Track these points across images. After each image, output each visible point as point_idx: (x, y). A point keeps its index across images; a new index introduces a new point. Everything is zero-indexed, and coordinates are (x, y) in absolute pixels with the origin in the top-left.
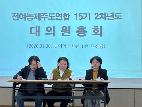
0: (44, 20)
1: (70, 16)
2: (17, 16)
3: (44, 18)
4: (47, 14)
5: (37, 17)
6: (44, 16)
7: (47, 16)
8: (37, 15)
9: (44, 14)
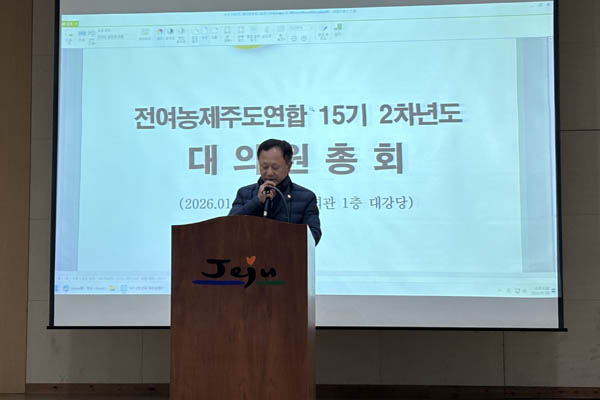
0: (231, 126)
1: (306, 113)
2: (149, 116)
3: (231, 120)
4: (238, 108)
5: (210, 119)
6: (231, 116)
7: (238, 114)
8: (209, 112)
9: (231, 110)
